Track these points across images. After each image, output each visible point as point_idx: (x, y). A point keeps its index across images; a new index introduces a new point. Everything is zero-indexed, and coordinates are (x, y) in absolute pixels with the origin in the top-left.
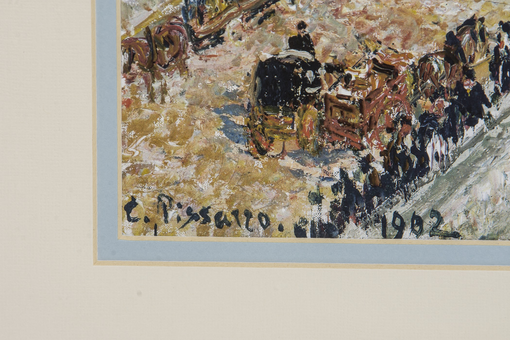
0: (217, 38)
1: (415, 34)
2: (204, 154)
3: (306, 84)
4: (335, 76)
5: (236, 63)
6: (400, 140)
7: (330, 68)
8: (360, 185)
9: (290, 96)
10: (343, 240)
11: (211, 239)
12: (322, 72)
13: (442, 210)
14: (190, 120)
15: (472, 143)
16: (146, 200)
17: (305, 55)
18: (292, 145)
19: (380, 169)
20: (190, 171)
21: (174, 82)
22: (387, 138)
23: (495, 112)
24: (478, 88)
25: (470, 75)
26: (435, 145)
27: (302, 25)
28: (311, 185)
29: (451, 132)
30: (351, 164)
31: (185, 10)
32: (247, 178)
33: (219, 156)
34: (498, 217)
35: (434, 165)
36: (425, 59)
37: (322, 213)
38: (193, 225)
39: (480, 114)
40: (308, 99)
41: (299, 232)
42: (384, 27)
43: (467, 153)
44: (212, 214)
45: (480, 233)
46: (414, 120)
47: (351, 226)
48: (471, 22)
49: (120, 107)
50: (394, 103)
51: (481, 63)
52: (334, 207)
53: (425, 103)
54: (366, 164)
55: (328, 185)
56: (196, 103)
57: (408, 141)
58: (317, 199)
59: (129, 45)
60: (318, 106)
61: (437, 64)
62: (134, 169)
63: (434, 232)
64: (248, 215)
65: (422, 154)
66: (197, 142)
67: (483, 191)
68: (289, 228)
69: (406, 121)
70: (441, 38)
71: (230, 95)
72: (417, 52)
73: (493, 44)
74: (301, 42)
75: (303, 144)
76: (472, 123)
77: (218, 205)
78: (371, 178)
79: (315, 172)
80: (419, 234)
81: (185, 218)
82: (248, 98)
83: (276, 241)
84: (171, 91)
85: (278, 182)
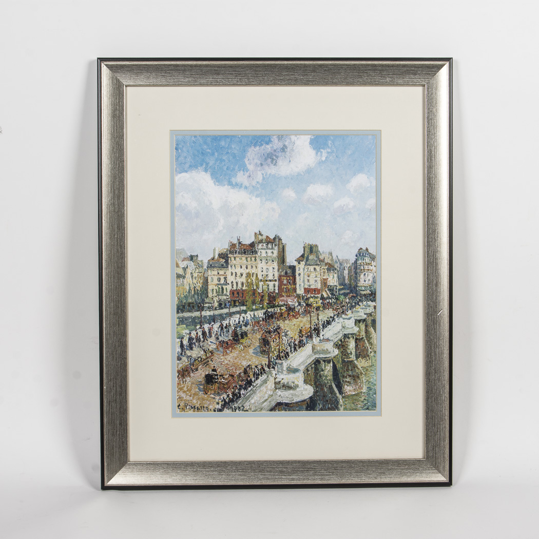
0: (197, 370)
1: (238, 368)
2: (194, 394)
3: (215, 379)
4: (221, 377)
5: (201, 375)
6: (235, 391)
7: (220, 376)
8: (227, 400)
9: (212, 382)
10: (224, 412)
11: (196, 412)
12: (219, 376)
13: (244, 405)
14: (191, 387)
15: (250, 391)
16: (182, 404)
17: (215, 373)
18: (213, 392)
19: (231, 397)
20: (191, 398)
21: (188, 379)
22: (232, 390)
23: (255, 385)
24: (251, 379)
25: (249, 377)
26: (242, 392)
27: (214, 367)
28: (217, 401)
29: (245, 389)
30: (225, 396)
31: (190, 364)
32: (203, 399)
33: (198, 395)
34: (256, 407)
35: (242, 396)
36: (240, 373)
37: (219, 407)
38: (192, 409)
39: (251, 385)
40: (216, 382)
41: (215, 411)
42: (231, 367)
43: (249, 393)
44: (196, 407)
45: (252, 410)
46: (238, 386)
47: (225, 409)
48: (249, 366)
49: (177, 385)
50: (234, 383)
51: (251, 374)
52: (222, 405)
53: (240, 382)
54: (228, 396)
55: (220, 400)
56: (193, 383)
57: (237, 391)
58: (218, 403)
59: (178, 371)
60: (218, 384)
61: (242, 374)
62: (180, 398)
63: (243, 410)
64: (204, 407)
65: (240, 394)
66: (193, 392)
67: (253, 401)
68: (212, 410)
69: (236, 386)
70: (243, 369)
71: (200, 382)
72: (238, 372)
73: (254, 370)
74: (214, 370)
75: (215, 392)
76: (250, 387)
77: (197, 405)
78: (229, 399)
79: (218, 398)
80: (239, 411)
81: (190, 408)
82: (203, 382)
83: (210, 413)
84: (187, 381)
85: (210, 400)
